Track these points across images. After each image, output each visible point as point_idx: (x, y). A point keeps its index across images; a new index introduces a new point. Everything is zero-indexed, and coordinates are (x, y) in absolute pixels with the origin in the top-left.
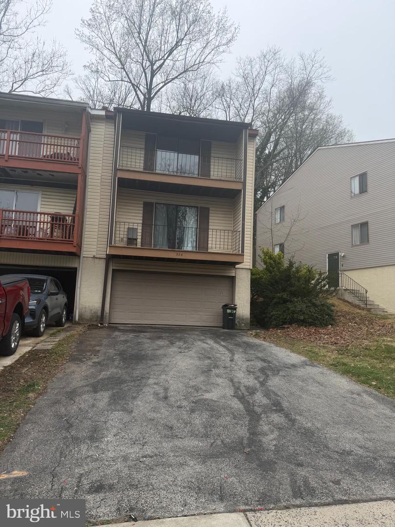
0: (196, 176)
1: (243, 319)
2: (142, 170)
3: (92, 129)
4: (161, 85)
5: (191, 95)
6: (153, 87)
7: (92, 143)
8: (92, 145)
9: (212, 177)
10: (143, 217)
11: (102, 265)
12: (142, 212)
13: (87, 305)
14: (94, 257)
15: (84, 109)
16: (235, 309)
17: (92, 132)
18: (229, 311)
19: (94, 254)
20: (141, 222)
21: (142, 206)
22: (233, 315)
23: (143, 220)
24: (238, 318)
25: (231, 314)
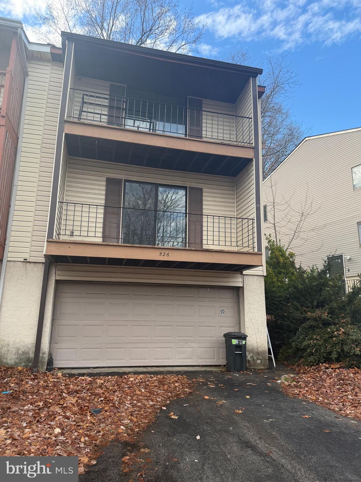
1: (258, 354)
9: (204, 139)
11: (38, 273)
12: (104, 192)
13: (11, 340)
14: (25, 261)
16: (244, 337)
18: (235, 342)
19: (27, 256)
20: (103, 202)
21: (105, 183)
22: (242, 348)
23: (106, 200)
24: (252, 351)
25: (239, 347)
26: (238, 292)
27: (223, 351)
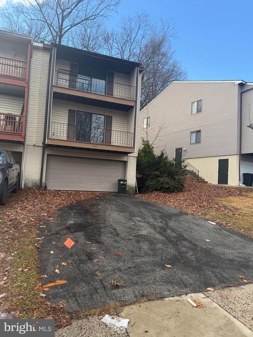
0: (104, 94)
1: (131, 188)
2: (67, 87)
3: (33, 56)
4: (69, 27)
5: (89, 36)
6: (63, 28)
7: (33, 66)
8: (33, 67)
9: (114, 96)
10: (69, 119)
11: (40, 150)
12: (67, 116)
13: (30, 177)
14: (34, 145)
15: (29, 41)
16: (126, 181)
17: (33, 58)
18: (122, 182)
19: (35, 143)
20: (67, 123)
21: (68, 112)
22: (125, 185)
23: (68, 121)
24: (129, 187)
25: (123, 184)
26: (125, 163)
27: (117, 187)
